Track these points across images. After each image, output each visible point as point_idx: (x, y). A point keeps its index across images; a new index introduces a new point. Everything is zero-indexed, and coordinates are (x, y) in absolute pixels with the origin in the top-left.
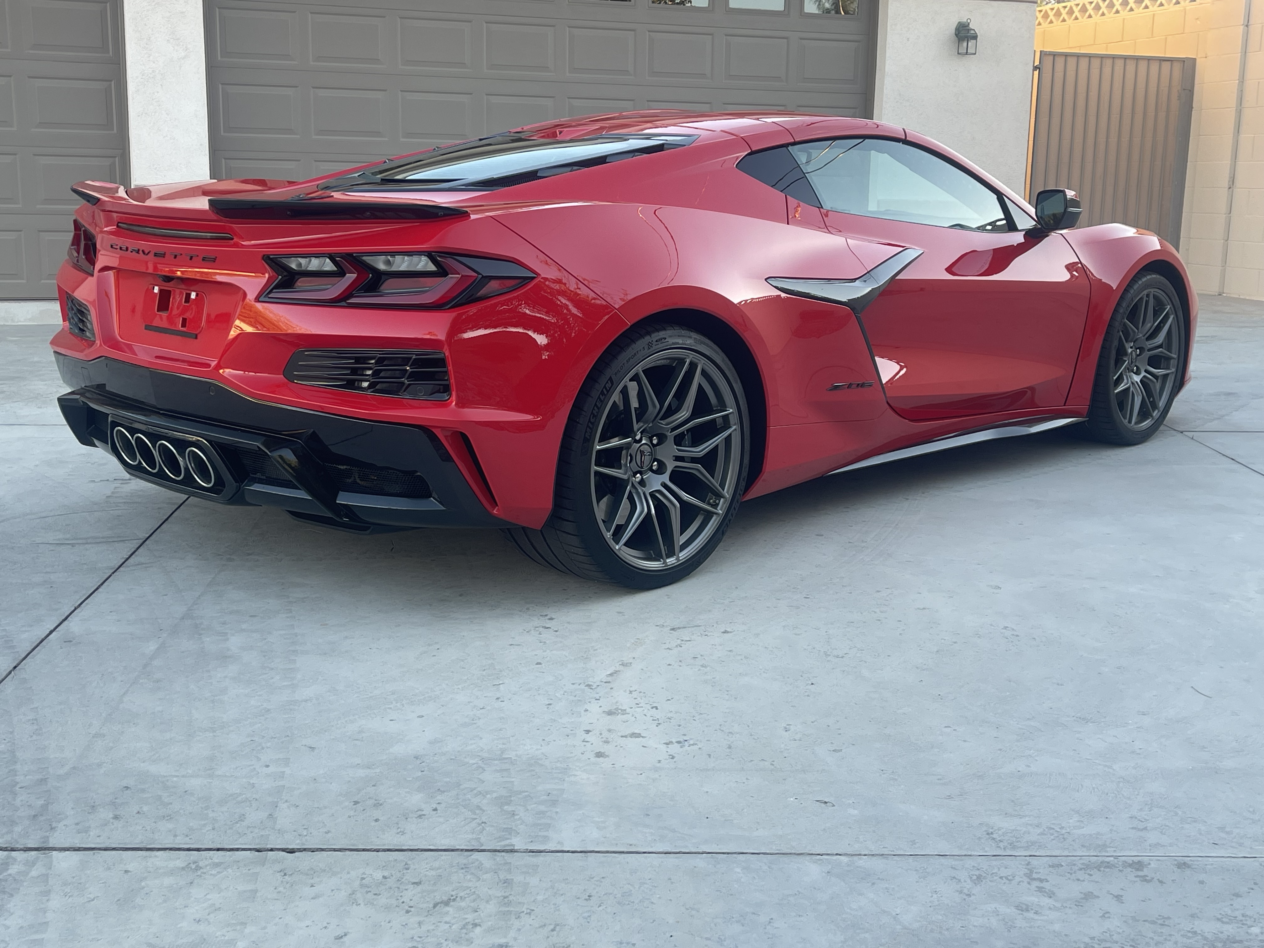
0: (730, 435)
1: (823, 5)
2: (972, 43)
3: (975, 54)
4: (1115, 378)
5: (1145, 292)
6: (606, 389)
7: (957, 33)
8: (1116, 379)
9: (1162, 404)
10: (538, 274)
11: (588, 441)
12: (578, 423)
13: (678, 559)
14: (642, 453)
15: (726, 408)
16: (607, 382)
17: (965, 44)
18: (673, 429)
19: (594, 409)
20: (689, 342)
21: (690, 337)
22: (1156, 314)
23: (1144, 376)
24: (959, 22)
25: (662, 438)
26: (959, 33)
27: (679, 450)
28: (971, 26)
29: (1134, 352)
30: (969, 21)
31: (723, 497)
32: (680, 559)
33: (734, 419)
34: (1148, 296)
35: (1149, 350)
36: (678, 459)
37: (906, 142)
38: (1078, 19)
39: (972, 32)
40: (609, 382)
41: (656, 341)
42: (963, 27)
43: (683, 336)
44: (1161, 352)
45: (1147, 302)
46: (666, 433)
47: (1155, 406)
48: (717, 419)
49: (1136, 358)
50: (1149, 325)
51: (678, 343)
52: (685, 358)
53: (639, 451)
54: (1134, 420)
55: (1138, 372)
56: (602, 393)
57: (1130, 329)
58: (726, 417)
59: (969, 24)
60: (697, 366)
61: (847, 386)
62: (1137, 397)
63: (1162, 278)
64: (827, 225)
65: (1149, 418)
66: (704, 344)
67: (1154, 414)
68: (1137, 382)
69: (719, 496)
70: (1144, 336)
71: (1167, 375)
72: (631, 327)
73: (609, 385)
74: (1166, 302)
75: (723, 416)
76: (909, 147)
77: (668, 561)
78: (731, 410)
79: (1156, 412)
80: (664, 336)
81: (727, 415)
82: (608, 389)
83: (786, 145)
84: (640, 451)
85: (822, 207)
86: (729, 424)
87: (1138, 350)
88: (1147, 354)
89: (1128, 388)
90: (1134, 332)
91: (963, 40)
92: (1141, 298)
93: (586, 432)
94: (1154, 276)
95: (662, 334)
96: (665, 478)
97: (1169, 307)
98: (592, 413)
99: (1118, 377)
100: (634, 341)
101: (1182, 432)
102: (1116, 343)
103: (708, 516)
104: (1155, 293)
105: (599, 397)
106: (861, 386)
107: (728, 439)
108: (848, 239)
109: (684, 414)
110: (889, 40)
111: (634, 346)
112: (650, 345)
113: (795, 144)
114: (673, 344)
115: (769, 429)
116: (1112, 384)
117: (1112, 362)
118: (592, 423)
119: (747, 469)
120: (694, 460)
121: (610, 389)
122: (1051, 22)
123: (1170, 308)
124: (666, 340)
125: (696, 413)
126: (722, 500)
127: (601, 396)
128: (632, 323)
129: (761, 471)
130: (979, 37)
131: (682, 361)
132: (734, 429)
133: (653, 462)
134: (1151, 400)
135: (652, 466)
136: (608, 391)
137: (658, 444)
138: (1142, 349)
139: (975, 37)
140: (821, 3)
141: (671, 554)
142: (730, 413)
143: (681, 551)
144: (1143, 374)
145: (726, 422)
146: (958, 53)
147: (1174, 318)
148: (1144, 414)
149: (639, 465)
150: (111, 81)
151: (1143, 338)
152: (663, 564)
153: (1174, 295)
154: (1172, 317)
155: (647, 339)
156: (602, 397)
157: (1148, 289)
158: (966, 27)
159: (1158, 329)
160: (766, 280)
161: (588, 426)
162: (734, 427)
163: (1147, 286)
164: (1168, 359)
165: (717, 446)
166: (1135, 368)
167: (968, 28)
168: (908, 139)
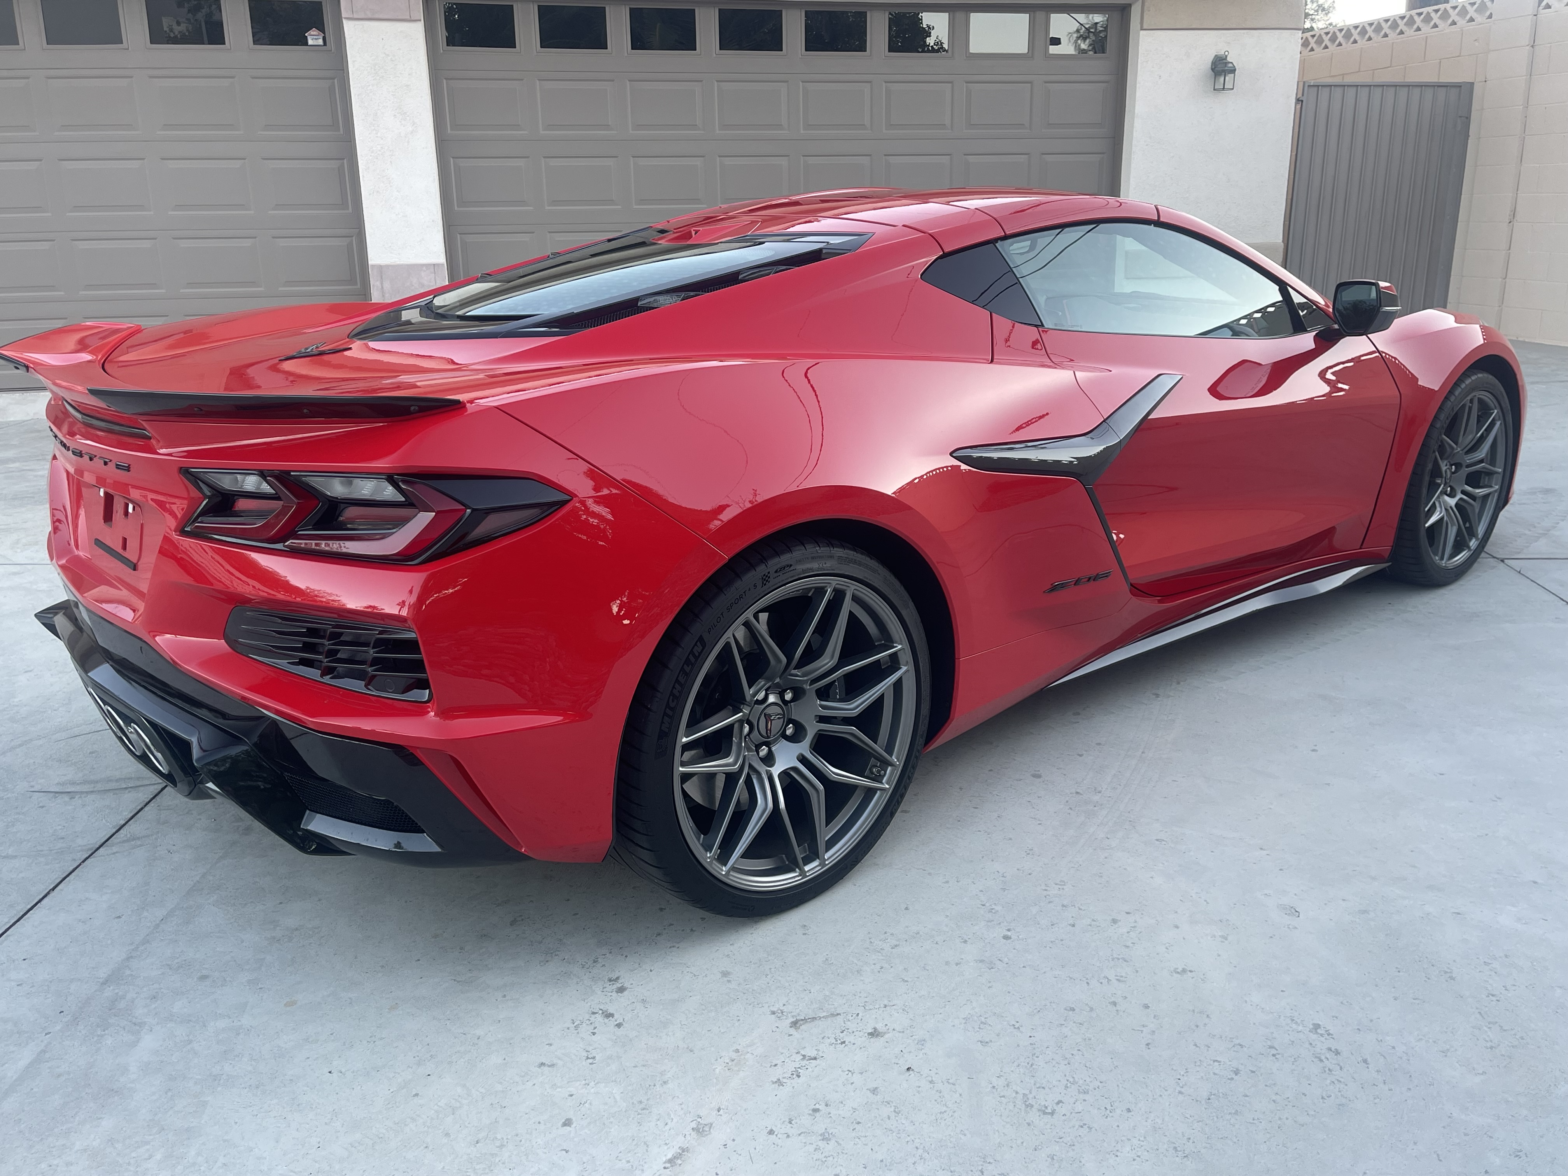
0: (900, 680)
1: (1079, 45)
2: (1229, 77)
3: (1233, 89)
4: (1426, 509)
5: (1469, 398)
6: (694, 655)
7: (1213, 67)
8: (1429, 510)
9: (1481, 530)
10: (572, 495)
11: (668, 735)
12: (649, 709)
13: (822, 864)
14: (768, 717)
15: (893, 643)
16: (696, 644)
17: (1222, 79)
18: (814, 681)
19: (674, 687)
20: (829, 565)
21: (831, 557)
22: (1480, 421)
23: (1461, 499)
24: (1216, 55)
25: (799, 693)
26: (1215, 68)
27: (824, 707)
28: (1229, 59)
29: (1448, 471)
30: (1227, 53)
31: (891, 765)
32: (827, 863)
33: (906, 657)
34: (1471, 401)
35: (1468, 466)
36: (822, 719)
37: (1159, 224)
38: (1341, 45)
39: (1230, 65)
40: (698, 644)
41: (776, 572)
42: (1220, 60)
43: (820, 557)
44: (1483, 468)
45: (1470, 408)
46: (804, 686)
47: (1472, 533)
48: (881, 660)
49: (1451, 476)
50: (1471, 437)
51: (812, 570)
52: (826, 586)
53: (763, 714)
54: (1446, 557)
55: (1453, 494)
56: (687, 662)
57: (1447, 446)
58: (894, 657)
59: (1226, 56)
60: (845, 594)
61: (1073, 583)
62: (1452, 526)
63: (1491, 377)
64: (1049, 352)
65: (1465, 550)
66: (855, 562)
67: (1471, 544)
68: (1451, 507)
69: (886, 763)
70: (1462, 450)
71: (1488, 495)
72: (729, 560)
73: (699, 648)
74: (1493, 406)
75: (891, 655)
76: (1164, 230)
77: (807, 868)
78: (900, 647)
79: (1474, 540)
80: (789, 563)
81: (895, 653)
82: (697, 654)
83: (994, 241)
84: (765, 715)
85: (1042, 325)
86: (899, 663)
87: (1453, 467)
88: (1466, 471)
89: (1442, 519)
90: (1452, 448)
91: (1220, 75)
92: (1464, 405)
93: (663, 722)
94: (1480, 375)
95: (785, 559)
96: (804, 747)
97: (1496, 411)
98: (672, 693)
99: (1430, 508)
100: (738, 576)
101: (1502, 561)
102: (1430, 466)
103: (870, 793)
104: (1480, 396)
105: (682, 669)
106: (1094, 580)
107: (898, 685)
108: (1076, 373)
109: (827, 661)
110: (1139, 79)
111: (738, 584)
112: (765, 579)
113: (1006, 237)
114: (804, 571)
115: (959, 661)
116: (1423, 515)
117: (1424, 491)
118: (672, 709)
119: (927, 722)
120: (847, 721)
121: (700, 654)
122: (1312, 50)
123: (1498, 412)
124: (792, 568)
125: (846, 656)
126: (889, 768)
127: (685, 666)
128: (731, 555)
129: (949, 717)
130: (1237, 70)
131: (821, 591)
132: (905, 670)
133: (787, 725)
134: (1467, 525)
135: (785, 730)
136: (696, 658)
137: (793, 700)
138: (1458, 466)
139: (1233, 71)
140: (1077, 45)
141: (813, 854)
142: (900, 650)
143: (827, 850)
144: (1459, 496)
145: (894, 663)
146: (1214, 90)
147: (1501, 423)
148: (1459, 546)
149: (765, 734)
150: (343, 159)
151: (1461, 452)
152: (800, 875)
153: (1503, 396)
154: (1498, 423)
155: (761, 569)
156: (687, 669)
157: (1472, 392)
158: (1224, 59)
159: (1482, 439)
160: (951, 454)
161: (665, 714)
162: (904, 669)
163: (1473, 389)
164: (1490, 474)
165: (882, 696)
166: (1449, 489)
167: (1225, 61)
168: (1162, 219)
